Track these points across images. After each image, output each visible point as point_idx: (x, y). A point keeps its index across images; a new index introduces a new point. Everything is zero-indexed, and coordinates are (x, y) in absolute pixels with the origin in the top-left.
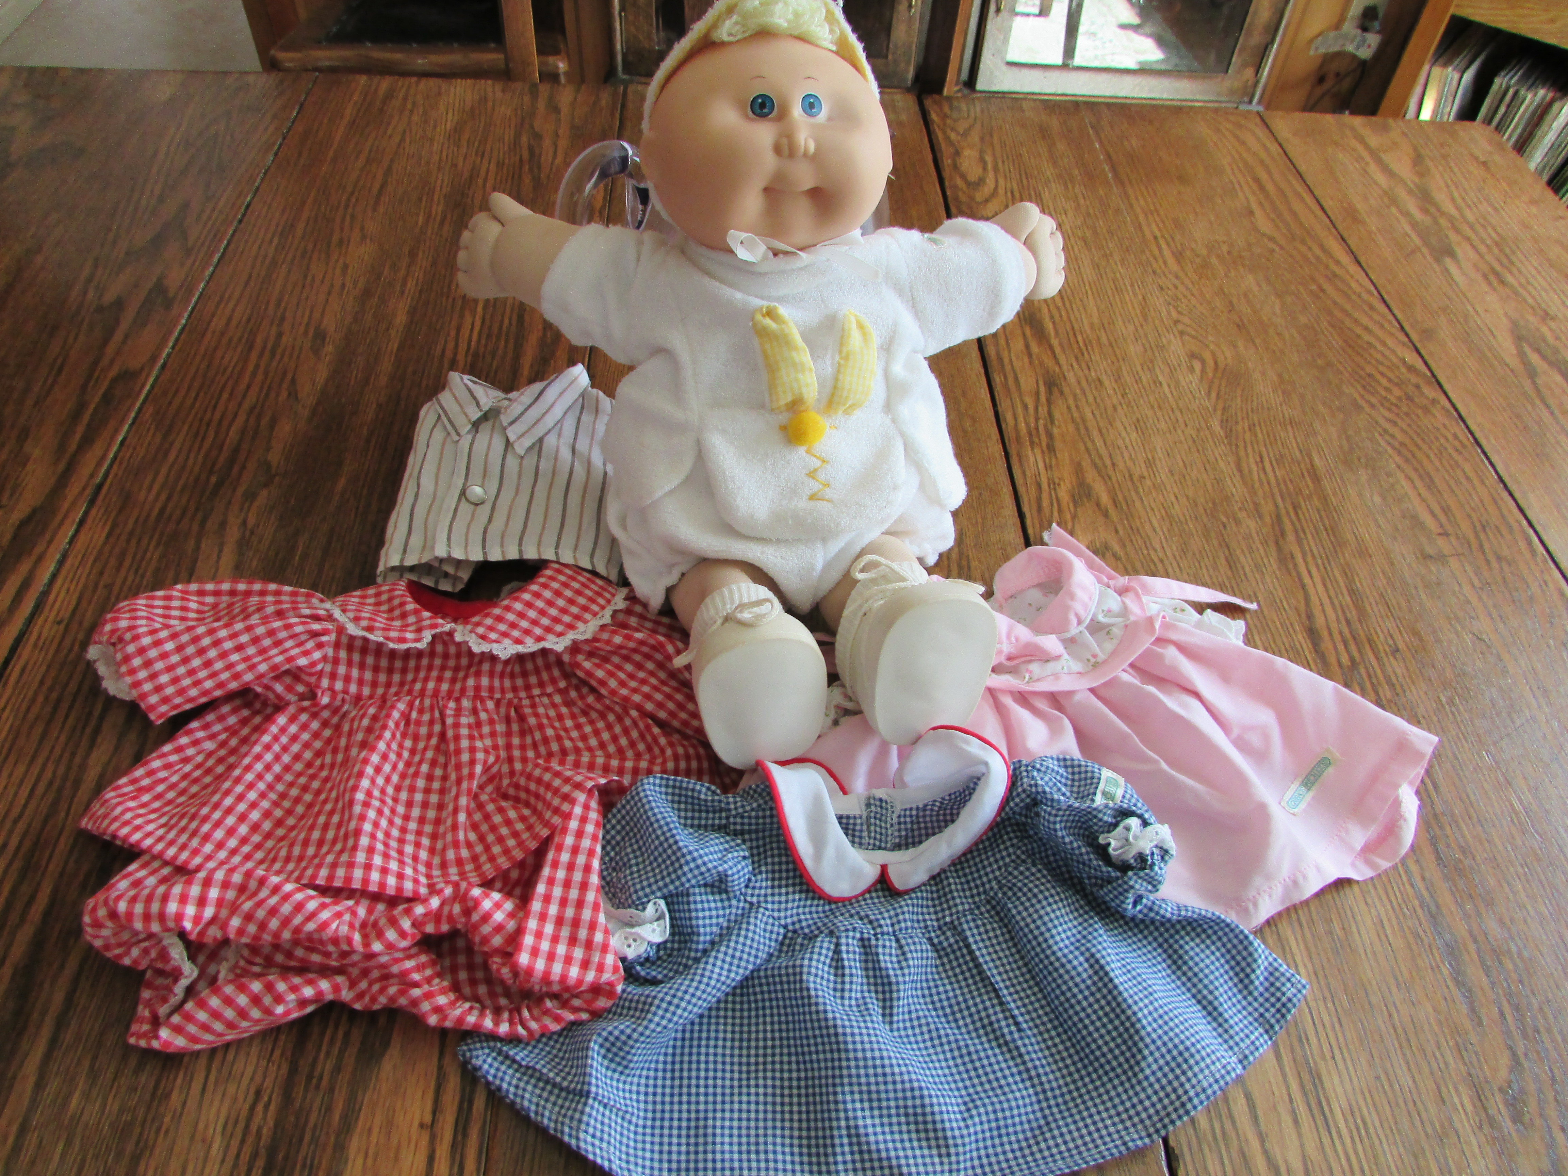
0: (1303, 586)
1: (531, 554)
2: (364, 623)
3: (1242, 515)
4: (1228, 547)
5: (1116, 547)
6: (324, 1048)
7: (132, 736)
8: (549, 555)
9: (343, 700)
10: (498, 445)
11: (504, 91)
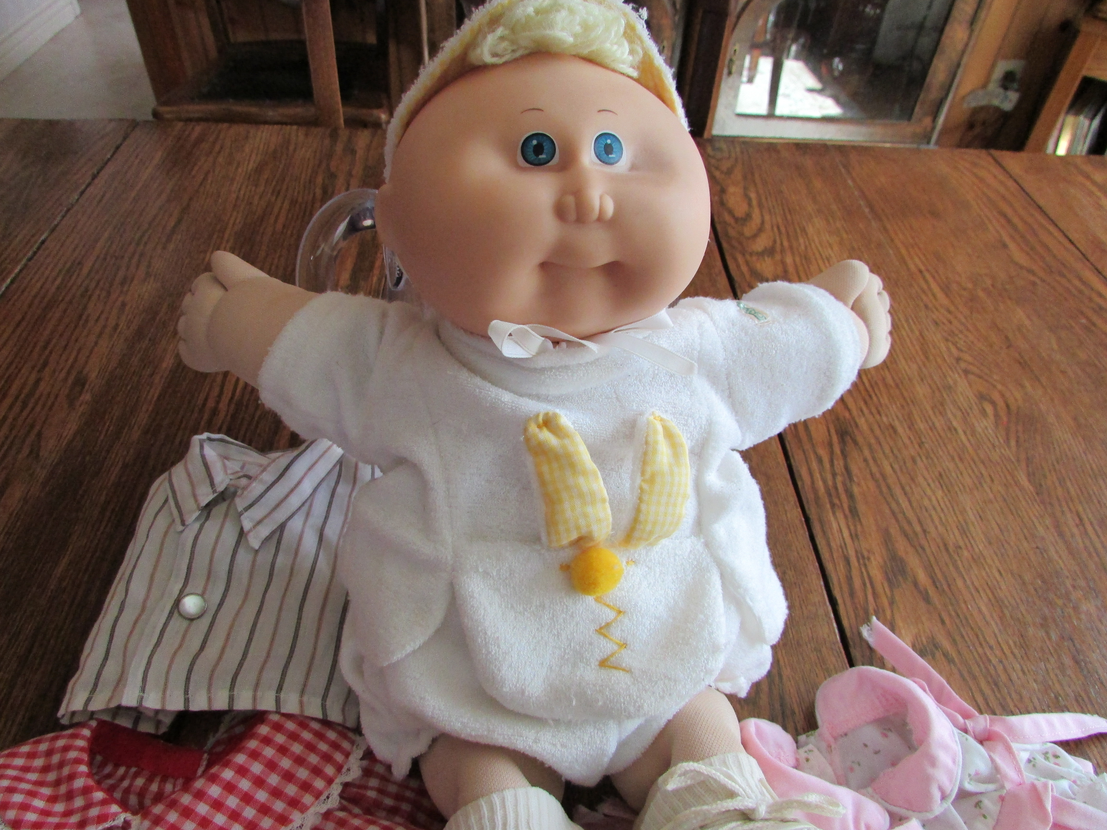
1: (244, 702)
5: (946, 644)
8: (267, 704)
10: (229, 537)
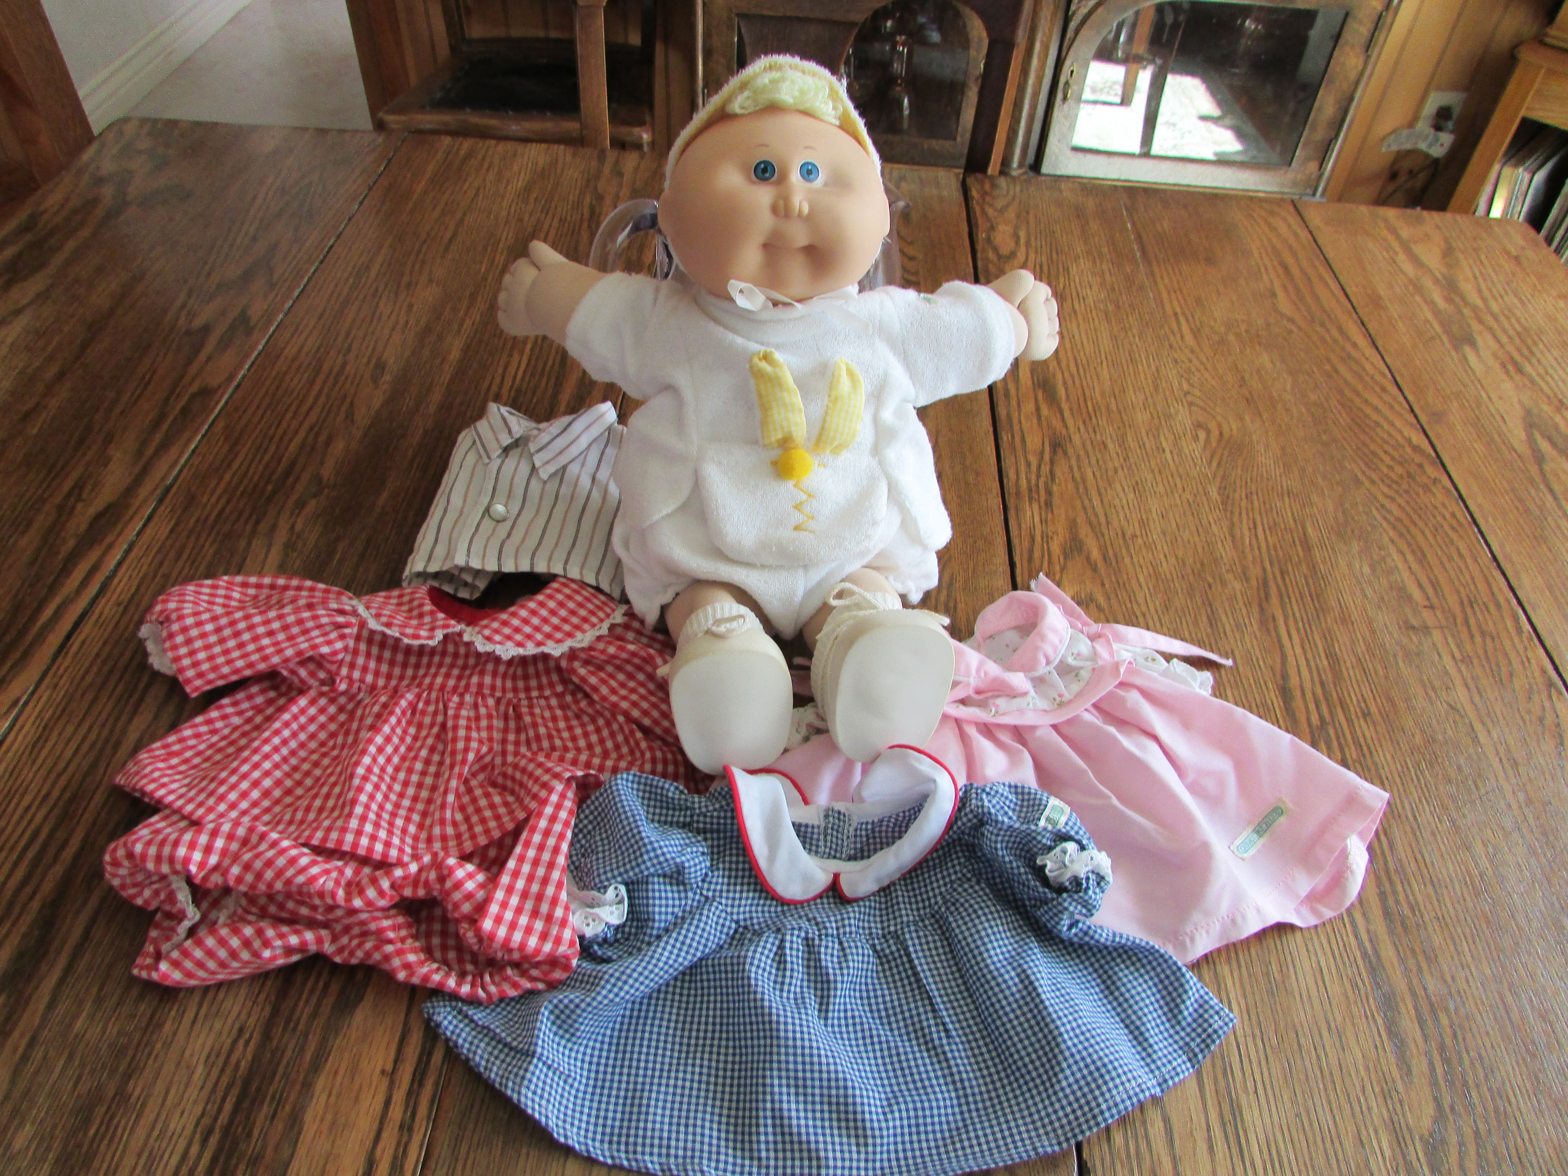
0: (1281, 647)
1: (541, 568)
2: (384, 619)
3: (1229, 577)
4: (1211, 605)
5: (1101, 600)
6: (304, 997)
7: (171, 708)
8: (557, 569)
9: (359, 689)
10: (524, 469)
11: (574, 155)
